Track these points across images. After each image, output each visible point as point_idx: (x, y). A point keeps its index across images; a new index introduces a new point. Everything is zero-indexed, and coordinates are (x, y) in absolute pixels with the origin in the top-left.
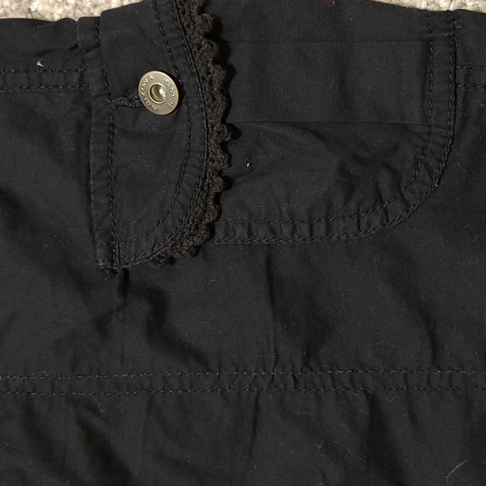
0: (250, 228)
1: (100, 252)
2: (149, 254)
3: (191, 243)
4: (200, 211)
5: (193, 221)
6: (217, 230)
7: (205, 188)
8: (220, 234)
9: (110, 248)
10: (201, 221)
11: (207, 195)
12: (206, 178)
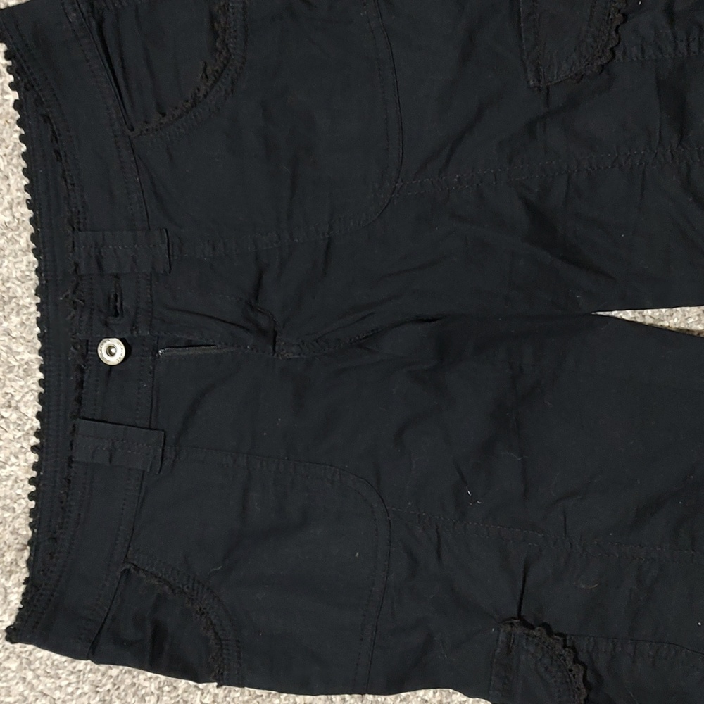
0: (642, 48)
1: (530, 75)
2: (568, 73)
3: (600, 63)
4: (606, 40)
5: (601, 46)
6: (616, 52)
7: (609, 23)
8: (619, 54)
9: (537, 71)
10: (606, 46)
11: (611, 28)
12: (609, 15)
